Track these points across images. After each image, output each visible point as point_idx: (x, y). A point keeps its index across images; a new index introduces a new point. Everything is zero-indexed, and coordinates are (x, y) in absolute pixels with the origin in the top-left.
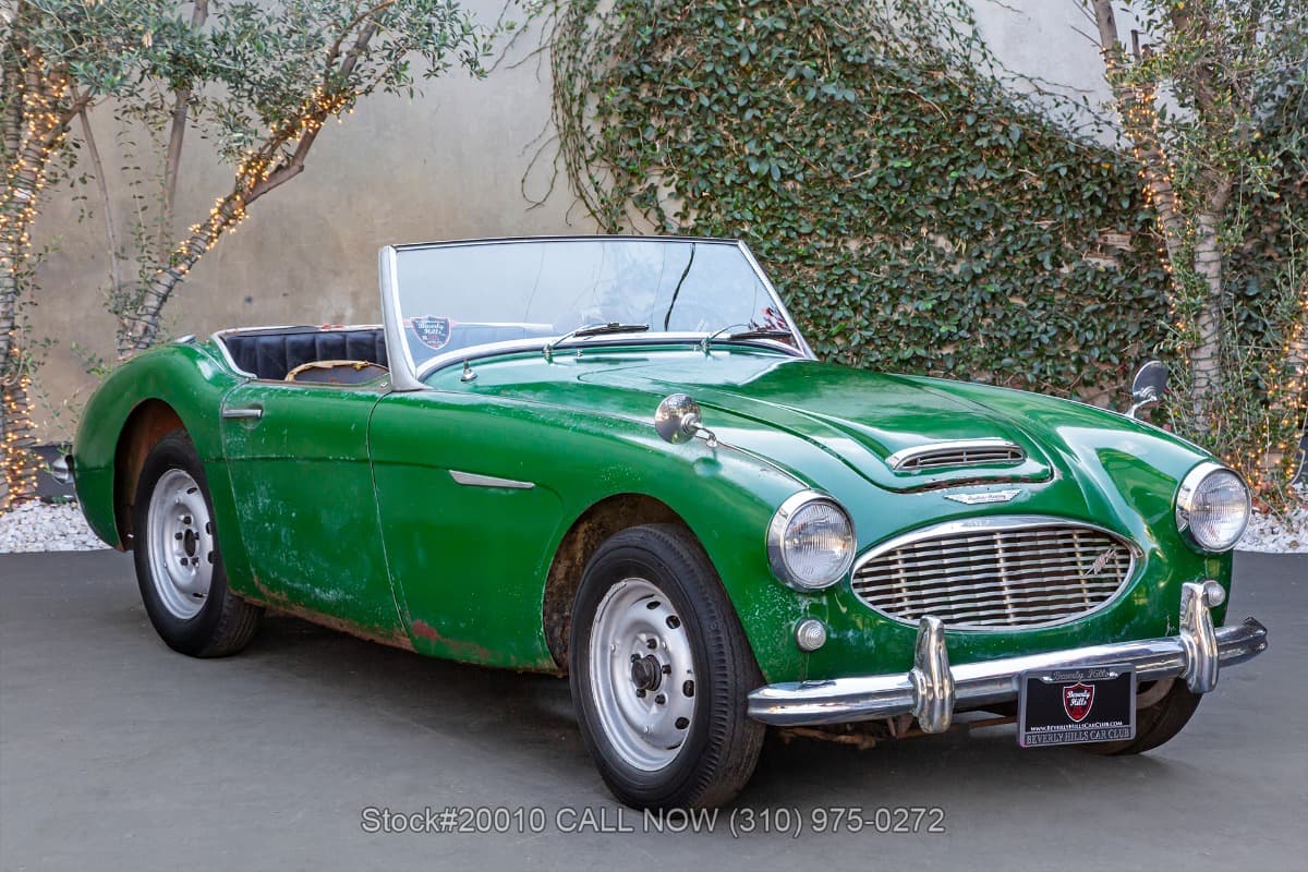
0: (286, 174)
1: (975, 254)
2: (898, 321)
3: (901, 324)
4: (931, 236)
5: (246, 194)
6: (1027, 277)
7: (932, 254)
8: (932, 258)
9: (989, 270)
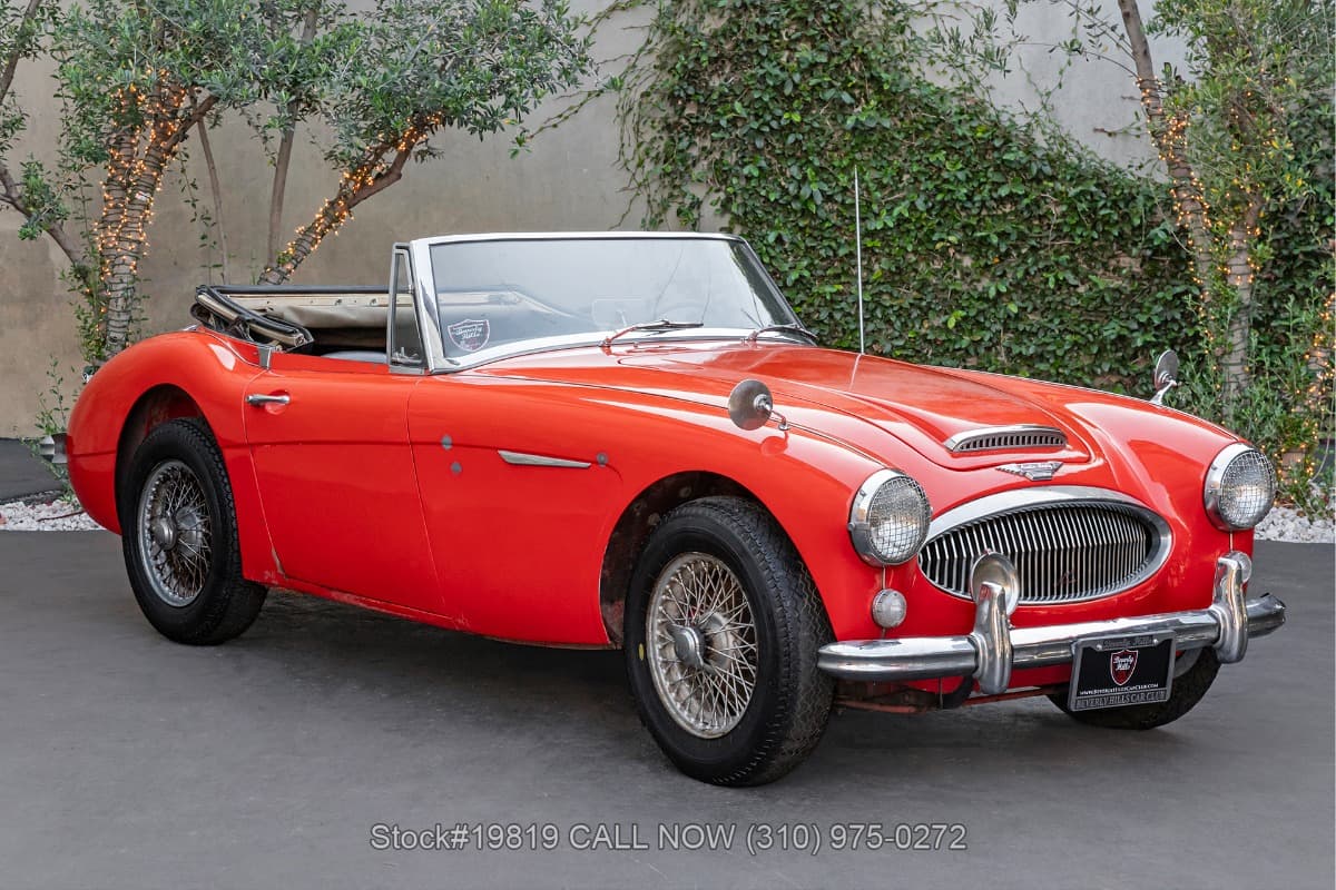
0: (385, 181)
1: (999, 273)
2: (926, 335)
3: (929, 338)
4: (958, 256)
5: (349, 199)
6: (1047, 296)
7: (958, 272)
8: (958, 276)
9: (1012, 289)
